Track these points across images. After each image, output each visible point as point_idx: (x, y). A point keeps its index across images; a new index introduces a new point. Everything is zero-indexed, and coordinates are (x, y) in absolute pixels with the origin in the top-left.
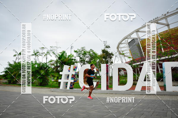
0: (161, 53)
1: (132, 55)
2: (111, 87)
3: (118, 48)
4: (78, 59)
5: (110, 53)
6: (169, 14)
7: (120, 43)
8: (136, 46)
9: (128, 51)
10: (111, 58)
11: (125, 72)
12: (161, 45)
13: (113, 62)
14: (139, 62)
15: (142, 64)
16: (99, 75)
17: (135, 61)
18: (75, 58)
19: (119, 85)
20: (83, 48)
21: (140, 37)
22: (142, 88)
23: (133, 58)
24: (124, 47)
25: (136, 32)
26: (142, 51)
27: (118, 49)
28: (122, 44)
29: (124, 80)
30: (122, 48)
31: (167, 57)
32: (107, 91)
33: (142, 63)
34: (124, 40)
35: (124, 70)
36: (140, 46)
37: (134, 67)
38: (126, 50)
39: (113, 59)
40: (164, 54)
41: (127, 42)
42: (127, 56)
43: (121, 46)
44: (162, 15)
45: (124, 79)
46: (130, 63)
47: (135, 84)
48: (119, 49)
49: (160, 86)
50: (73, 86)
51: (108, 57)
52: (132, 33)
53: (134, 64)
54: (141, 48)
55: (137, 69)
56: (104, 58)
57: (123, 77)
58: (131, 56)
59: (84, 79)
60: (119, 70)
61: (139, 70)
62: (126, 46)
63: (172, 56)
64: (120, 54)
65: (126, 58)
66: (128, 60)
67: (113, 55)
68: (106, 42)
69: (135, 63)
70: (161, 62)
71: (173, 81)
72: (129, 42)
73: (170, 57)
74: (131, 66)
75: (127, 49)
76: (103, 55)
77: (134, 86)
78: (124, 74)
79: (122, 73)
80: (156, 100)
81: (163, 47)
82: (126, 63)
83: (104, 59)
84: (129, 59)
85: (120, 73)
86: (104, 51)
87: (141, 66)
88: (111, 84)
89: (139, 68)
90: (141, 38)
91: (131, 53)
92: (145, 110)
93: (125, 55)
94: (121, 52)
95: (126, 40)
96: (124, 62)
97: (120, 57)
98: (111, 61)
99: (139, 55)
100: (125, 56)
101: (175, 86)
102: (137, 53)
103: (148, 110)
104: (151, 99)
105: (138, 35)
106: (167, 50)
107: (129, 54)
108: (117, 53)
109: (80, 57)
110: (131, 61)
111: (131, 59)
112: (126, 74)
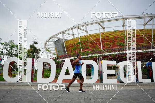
0: (80, 53)
1: (57, 53)
2: (36, 80)
3: (45, 45)
4: (5, 51)
5: (38, 48)
6: (88, 23)
7: (48, 41)
8: (61, 45)
9: (54, 49)
10: (38, 53)
11: (50, 66)
12: (81, 46)
13: (40, 57)
14: (62, 58)
15: (64, 61)
17: (59, 58)
18: (2, 51)
19: (43, 78)
20: (11, 41)
22: (62, 81)
23: (57, 55)
24: (50, 45)
25: (62, 33)
26: (66, 50)
29: (48, 74)
30: (49, 45)
31: (84, 56)
32: (32, 83)
33: (64, 59)
34: (51, 39)
35: (49, 64)
36: (64, 45)
37: (58, 62)
38: (52, 48)
39: (40, 54)
40: (82, 54)
41: (53, 40)
43: (48, 43)
44: (83, 23)
45: (48, 72)
46: (55, 59)
47: (57, 77)
48: (47, 46)
51: (36, 52)
52: (59, 34)
53: (58, 60)
54: (65, 47)
55: (60, 65)
57: (47, 71)
58: (55, 53)
59: (9, 71)
60: (45, 64)
61: (61, 65)
62: (53, 44)
63: (88, 56)
66: (53, 56)
67: (40, 51)
68: (35, 39)
71: (87, 75)
72: (55, 41)
73: (86, 56)
74: (55, 62)
75: (54, 47)
76: (31, 50)
77: (56, 79)
79: (47, 67)
81: (82, 48)
82: (51, 59)
83: (31, 54)
85: (45, 67)
86: (31, 47)
88: (36, 76)
89: (62, 63)
91: (56, 50)
92: (63, 100)
93: (51, 51)
94: (48, 49)
95: (53, 39)
96: (50, 57)
97: (46, 53)
98: (38, 56)
99: (63, 53)
100: (51, 53)
101: (88, 79)
102: (61, 51)
103: (66, 100)
105: (63, 36)
106: (84, 51)
107: (54, 51)
108: (44, 49)
109: (7, 49)
110: (55, 57)
112: (50, 68)
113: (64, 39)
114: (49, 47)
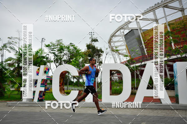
0: (171, 50)
1: (129, 53)
3: (110, 42)
5: (99, 49)
7: (113, 35)
8: (135, 40)
9: (124, 47)
10: (99, 56)
11: (120, 76)
12: (171, 38)
13: (103, 63)
14: (139, 62)
15: (144, 66)
16: (83, 80)
17: (134, 61)
18: (47, 56)
19: (110, 95)
20: (59, 41)
21: (141, 27)
22: (144, 99)
23: (131, 57)
24: (118, 41)
25: (136, 19)
26: (144, 47)
27: (110, 44)
28: (116, 36)
29: (118, 88)
30: (115, 42)
31: (179, 56)
33: (143, 63)
34: (119, 32)
35: (119, 73)
36: (141, 40)
38: (121, 46)
39: (103, 58)
40: (175, 52)
41: (122, 33)
42: (122, 54)
43: (114, 39)
45: (118, 86)
47: (133, 94)
48: (112, 44)
49: (169, 97)
50: (43, 97)
51: (96, 55)
53: (132, 66)
54: (143, 43)
56: (89, 56)
57: (116, 84)
59: (60, 86)
60: (112, 73)
61: (139, 73)
62: (122, 39)
64: (113, 50)
65: (121, 56)
67: (103, 52)
68: (92, 34)
69: (133, 63)
70: (171, 63)
72: (125, 33)
73: (184, 56)
74: (129, 68)
75: (123, 44)
76: (88, 52)
77: (133, 96)
78: (118, 79)
79: (116, 77)
80: (165, 117)
82: (121, 63)
84: (126, 58)
85: (112, 77)
86: (89, 46)
87: (143, 69)
88: (100, 93)
89: (139, 70)
90: (142, 29)
91: (128, 50)
93: (120, 52)
94: (114, 48)
95: (122, 31)
96: (119, 62)
98: (100, 60)
99: (140, 53)
100: (120, 54)
104: (158, 115)
105: (138, 24)
106: (179, 46)
107: (125, 52)
108: (109, 49)
109: (54, 53)
110: (128, 61)
111: (128, 58)
112: (121, 79)
113: (141, 29)
114: (116, 44)
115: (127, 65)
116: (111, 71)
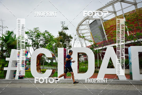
1: (93, 39)
3: (77, 30)
4: (30, 42)
5: (69, 35)
7: (80, 25)
8: (98, 28)
9: (89, 34)
10: (69, 41)
11: (85, 58)
13: (72, 47)
14: (101, 46)
15: (105, 49)
16: (56, 61)
17: (97, 45)
19: (78, 73)
20: (36, 29)
22: (105, 76)
23: (94, 42)
24: (84, 29)
26: (105, 34)
27: (78, 32)
28: (83, 25)
30: (82, 30)
31: (133, 41)
32: (65, 79)
33: (104, 47)
34: (85, 21)
35: (84, 55)
36: (102, 28)
37: (96, 52)
38: (86, 33)
39: (72, 43)
40: (130, 38)
41: (88, 23)
43: (81, 28)
45: (84, 66)
47: (96, 72)
48: (79, 31)
51: (67, 40)
53: (95, 49)
54: (104, 31)
55: (99, 55)
56: (61, 41)
57: (83, 64)
59: (37, 66)
60: (79, 56)
61: (101, 55)
62: (87, 28)
63: (139, 40)
64: (80, 37)
65: (87, 41)
66: (89, 44)
67: (72, 38)
68: (64, 23)
69: (97, 47)
70: (126, 47)
71: (140, 68)
72: (90, 23)
73: (136, 41)
74: (93, 51)
75: (89, 32)
76: (60, 38)
77: (96, 74)
78: (84, 60)
79: (82, 59)
80: (122, 91)
82: (87, 47)
83: (61, 43)
85: (79, 59)
86: (61, 34)
87: (104, 52)
89: (101, 53)
90: (104, 19)
91: (92, 36)
93: (86, 38)
94: (81, 35)
95: (87, 21)
96: (85, 46)
97: (80, 41)
98: (70, 45)
99: (101, 39)
102: (99, 36)
104: (116, 89)
106: (133, 34)
107: (90, 38)
108: (77, 36)
110: (92, 45)
111: (92, 43)
112: (86, 60)
113: (102, 20)
114: (83, 32)
115: (91, 49)
116: (78, 53)
